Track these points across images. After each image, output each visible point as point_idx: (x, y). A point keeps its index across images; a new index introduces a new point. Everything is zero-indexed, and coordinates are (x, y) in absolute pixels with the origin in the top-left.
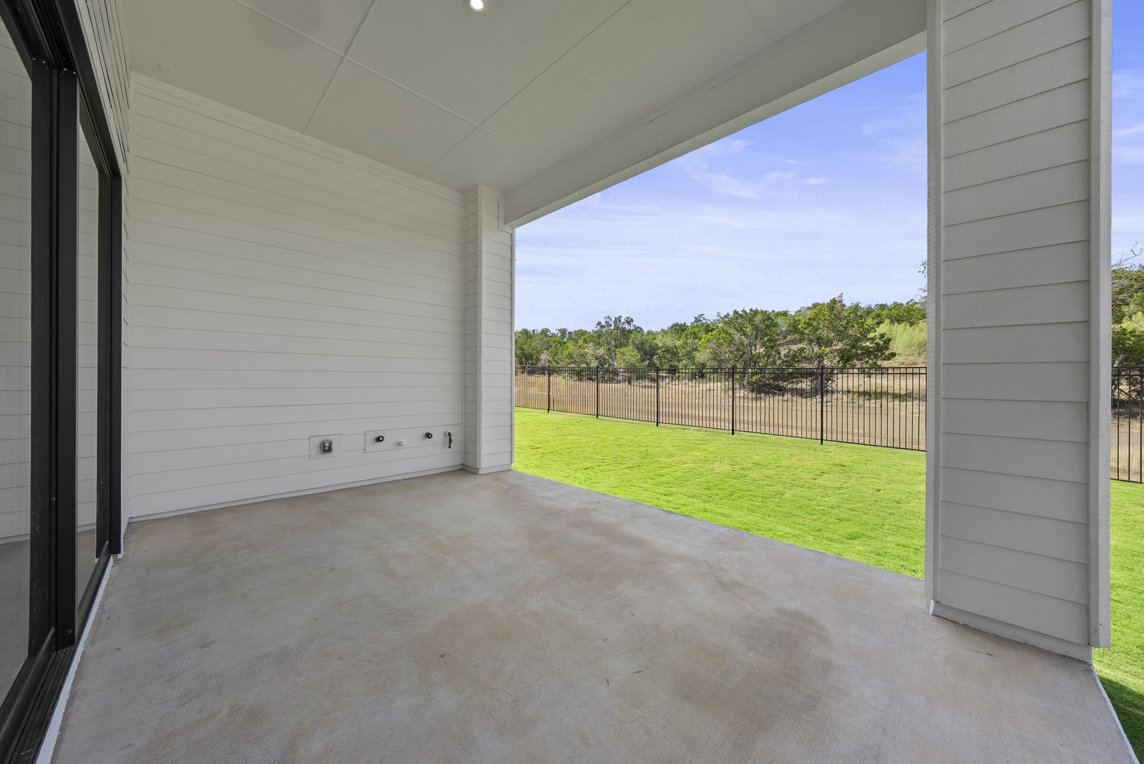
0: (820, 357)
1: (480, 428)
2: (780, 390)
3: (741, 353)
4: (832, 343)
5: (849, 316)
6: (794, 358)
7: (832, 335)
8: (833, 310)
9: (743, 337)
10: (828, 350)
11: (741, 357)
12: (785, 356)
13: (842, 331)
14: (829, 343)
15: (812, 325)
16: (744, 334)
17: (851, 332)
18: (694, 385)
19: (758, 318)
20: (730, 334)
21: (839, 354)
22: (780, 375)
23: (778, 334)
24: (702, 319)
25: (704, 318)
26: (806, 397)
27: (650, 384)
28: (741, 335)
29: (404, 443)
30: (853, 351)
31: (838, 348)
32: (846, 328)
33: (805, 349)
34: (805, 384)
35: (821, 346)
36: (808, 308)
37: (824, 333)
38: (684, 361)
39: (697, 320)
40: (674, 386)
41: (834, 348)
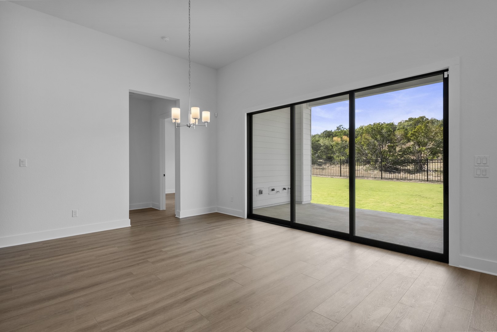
0: (420, 152)
1: (303, 186)
2: (397, 170)
3: (374, 150)
4: (427, 145)
5: (436, 130)
6: (405, 152)
7: (426, 140)
8: (427, 127)
9: (375, 141)
10: (424, 148)
11: (375, 152)
12: (399, 151)
13: (432, 138)
14: (425, 144)
15: (415, 135)
16: (376, 139)
17: (437, 139)
18: (344, 167)
19: (384, 131)
20: (368, 140)
21: (430, 151)
22: (396, 162)
23: (395, 140)
24: (341, 128)
25: (342, 127)
26: (412, 174)
27: (317, 167)
28: (375, 140)
29: (280, 191)
30: (438, 148)
31: (429, 147)
32: (434, 137)
33: (411, 147)
34: (411, 167)
35: (420, 146)
36: (406, 121)
37: (421, 139)
38: (337, 154)
39: (338, 128)
40: (333, 168)
41: (427, 147)
